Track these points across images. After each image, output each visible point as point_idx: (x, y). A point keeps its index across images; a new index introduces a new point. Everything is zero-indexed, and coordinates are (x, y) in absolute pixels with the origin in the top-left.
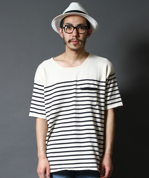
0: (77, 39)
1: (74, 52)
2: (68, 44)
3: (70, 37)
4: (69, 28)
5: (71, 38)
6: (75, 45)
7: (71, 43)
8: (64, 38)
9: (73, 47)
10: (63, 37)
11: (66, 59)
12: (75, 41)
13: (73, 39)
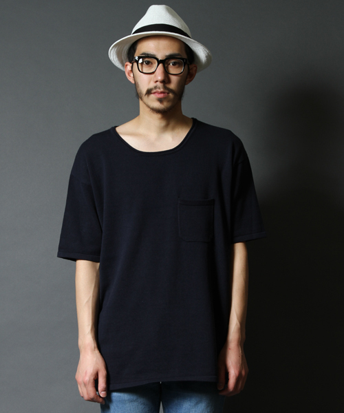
0: (165, 87)
1: (159, 116)
2: (145, 98)
3: (149, 82)
4: (148, 63)
5: (152, 85)
6: (160, 100)
7: (152, 96)
8: (136, 85)
9: (157, 105)
10: (133, 82)
11: (142, 130)
12: (161, 93)
13: (156, 87)
